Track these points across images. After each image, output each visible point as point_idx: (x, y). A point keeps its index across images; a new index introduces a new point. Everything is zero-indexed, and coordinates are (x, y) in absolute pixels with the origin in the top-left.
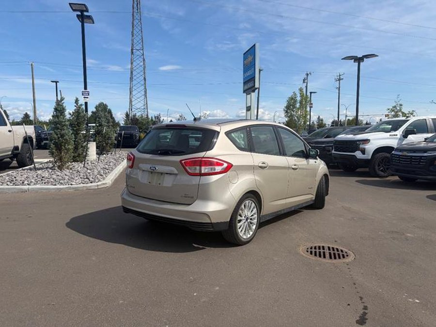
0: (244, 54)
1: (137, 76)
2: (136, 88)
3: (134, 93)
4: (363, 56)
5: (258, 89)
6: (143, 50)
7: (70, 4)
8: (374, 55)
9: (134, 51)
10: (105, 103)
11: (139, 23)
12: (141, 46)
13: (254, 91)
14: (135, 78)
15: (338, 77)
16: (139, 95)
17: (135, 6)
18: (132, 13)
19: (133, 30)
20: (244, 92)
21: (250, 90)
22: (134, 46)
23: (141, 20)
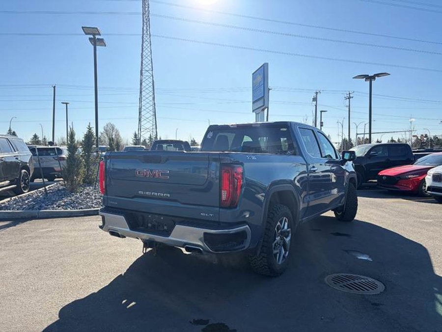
0: (253, 74)
1: (147, 96)
2: (145, 108)
3: (143, 113)
4: (374, 75)
5: (266, 109)
6: (152, 70)
7: (83, 27)
8: (386, 73)
9: (143, 72)
11: (149, 45)
12: (151, 67)
13: (263, 110)
14: (144, 98)
15: (348, 96)
16: (148, 115)
17: (145, 28)
18: (142, 36)
19: (142, 51)
20: (253, 111)
21: (259, 109)
22: (144, 67)
23: (150, 42)
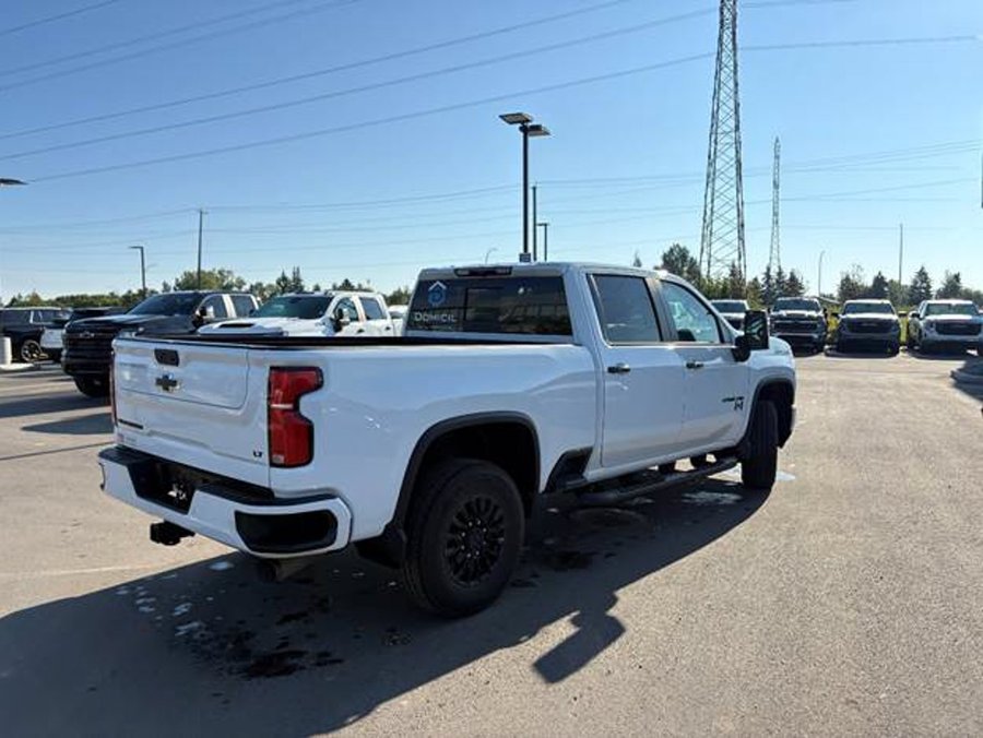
10: (682, 246)
16: (727, 229)
18: (715, 56)
19: (716, 93)
23: (736, 66)
